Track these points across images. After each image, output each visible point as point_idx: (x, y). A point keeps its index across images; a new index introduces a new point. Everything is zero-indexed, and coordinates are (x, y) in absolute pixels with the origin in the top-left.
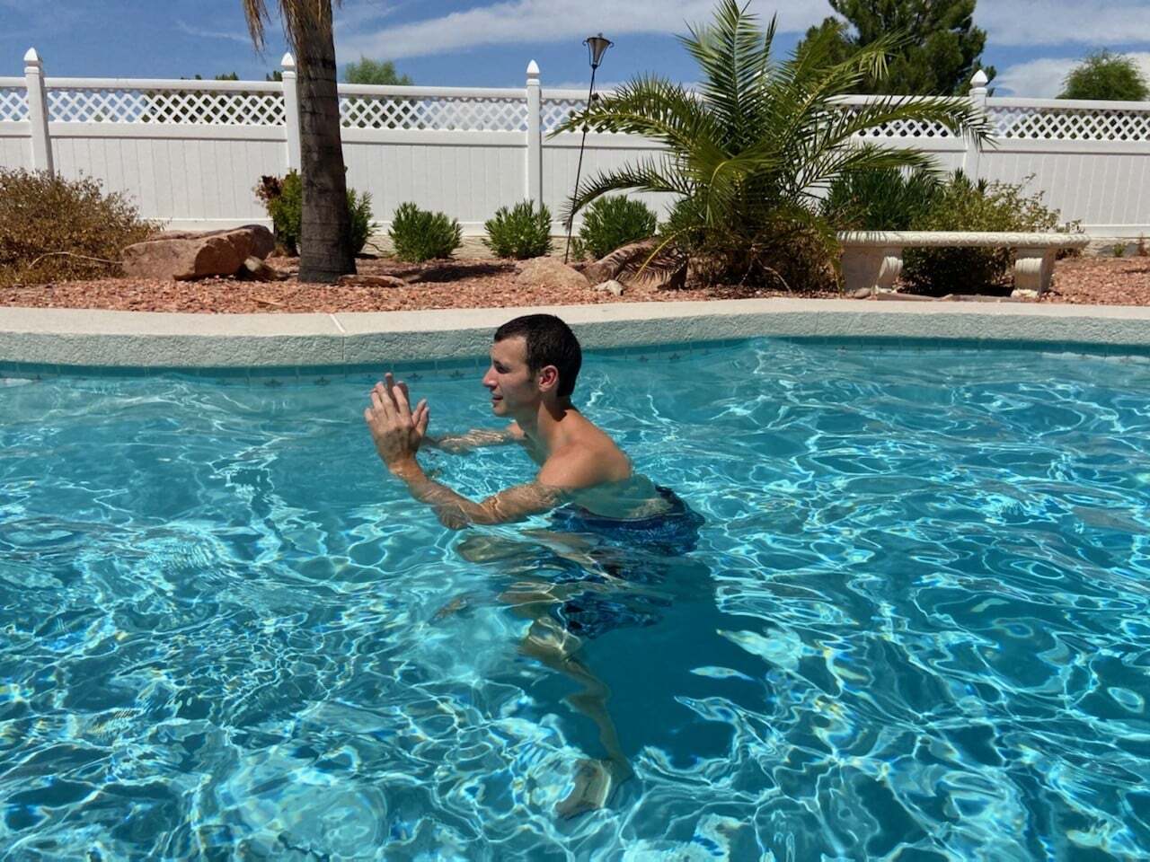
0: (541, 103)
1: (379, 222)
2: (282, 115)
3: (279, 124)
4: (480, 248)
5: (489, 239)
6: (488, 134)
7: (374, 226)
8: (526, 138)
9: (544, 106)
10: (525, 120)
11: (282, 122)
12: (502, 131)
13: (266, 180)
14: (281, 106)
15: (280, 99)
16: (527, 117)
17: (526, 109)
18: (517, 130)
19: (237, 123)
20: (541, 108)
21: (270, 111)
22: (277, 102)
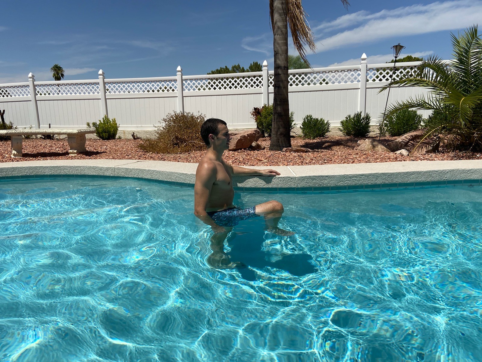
0: (367, 70)
1: (297, 123)
2: (261, 84)
3: (260, 87)
4: (337, 131)
5: (341, 128)
6: (343, 85)
7: (294, 125)
8: (359, 85)
9: (368, 72)
10: (359, 78)
11: (261, 86)
12: (349, 83)
13: (255, 109)
14: (261, 81)
15: (261, 78)
16: (360, 76)
17: (360, 73)
18: (355, 82)
19: (245, 88)
20: (367, 72)
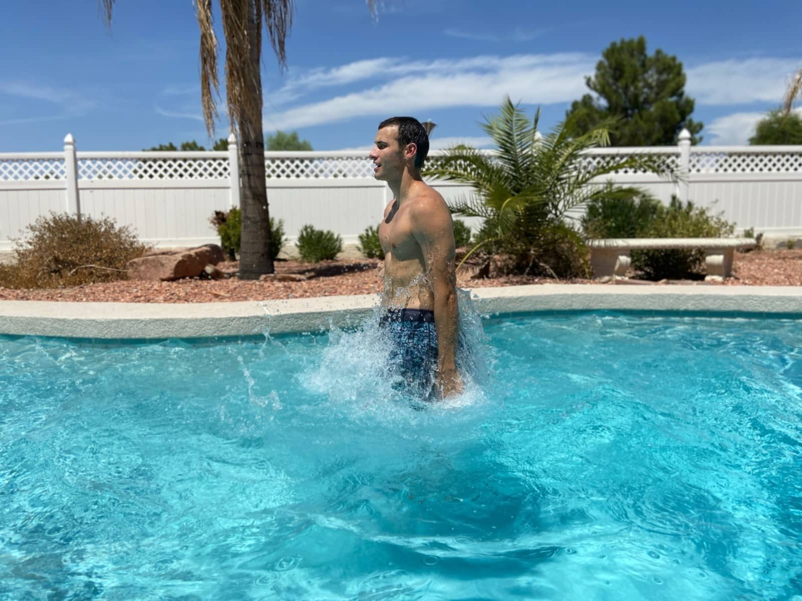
1: (290, 237)
2: (228, 172)
4: (354, 251)
5: (361, 246)
6: (360, 180)
7: (286, 240)
11: (228, 176)
12: (369, 177)
13: (217, 213)
14: (227, 167)
15: (227, 162)
19: (199, 178)
21: (220, 169)
22: (225, 164)
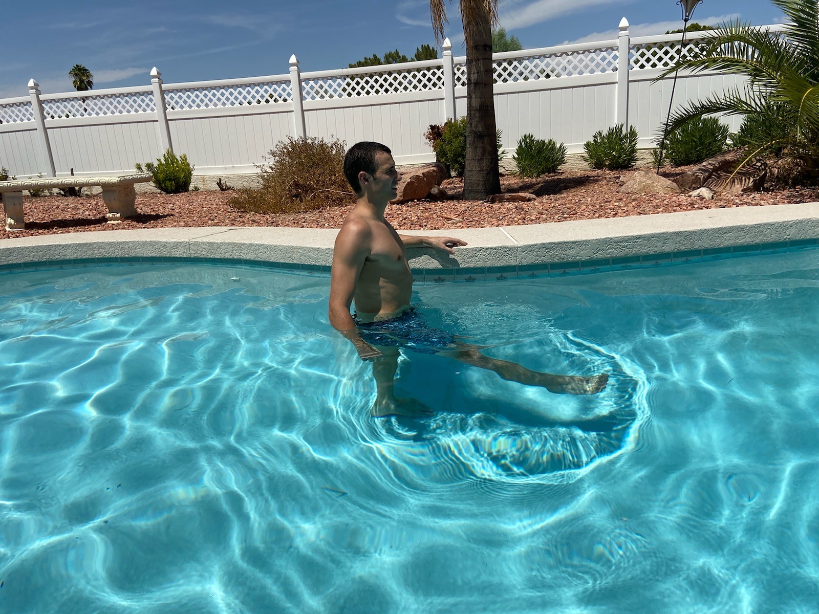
0: (630, 49)
1: (507, 149)
2: (442, 81)
3: (440, 88)
4: (578, 162)
5: (586, 155)
6: (587, 77)
7: (503, 153)
8: (616, 77)
9: (631, 51)
10: (616, 64)
11: (442, 86)
12: (598, 73)
13: (433, 127)
14: (441, 76)
15: (441, 70)
16: (617, 61)
17: (618, 54)
18: (609, 72)
19: (413, 90)
20: (629, 52)
21: (434, 79)
22: (439, 73)
